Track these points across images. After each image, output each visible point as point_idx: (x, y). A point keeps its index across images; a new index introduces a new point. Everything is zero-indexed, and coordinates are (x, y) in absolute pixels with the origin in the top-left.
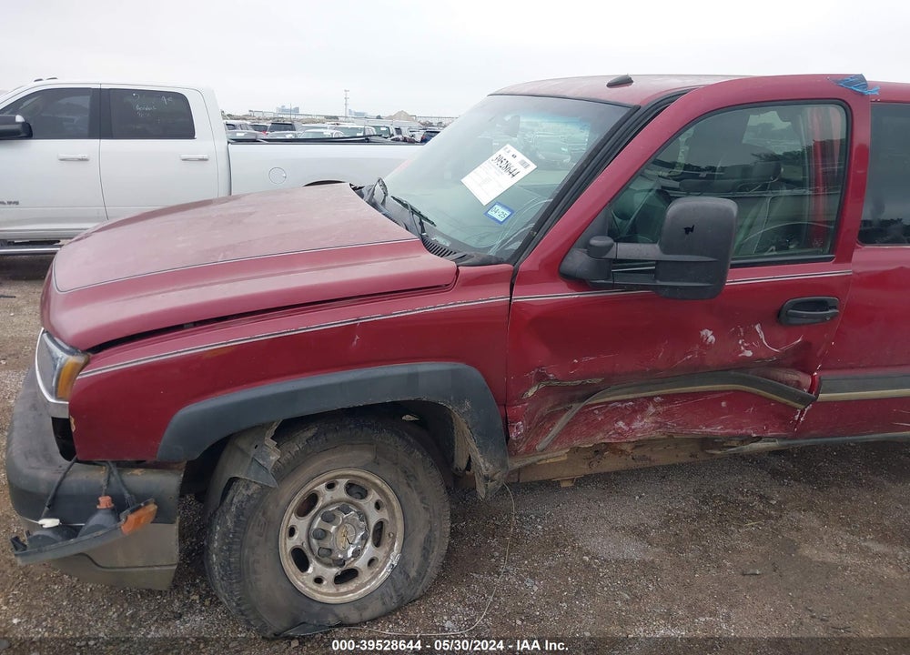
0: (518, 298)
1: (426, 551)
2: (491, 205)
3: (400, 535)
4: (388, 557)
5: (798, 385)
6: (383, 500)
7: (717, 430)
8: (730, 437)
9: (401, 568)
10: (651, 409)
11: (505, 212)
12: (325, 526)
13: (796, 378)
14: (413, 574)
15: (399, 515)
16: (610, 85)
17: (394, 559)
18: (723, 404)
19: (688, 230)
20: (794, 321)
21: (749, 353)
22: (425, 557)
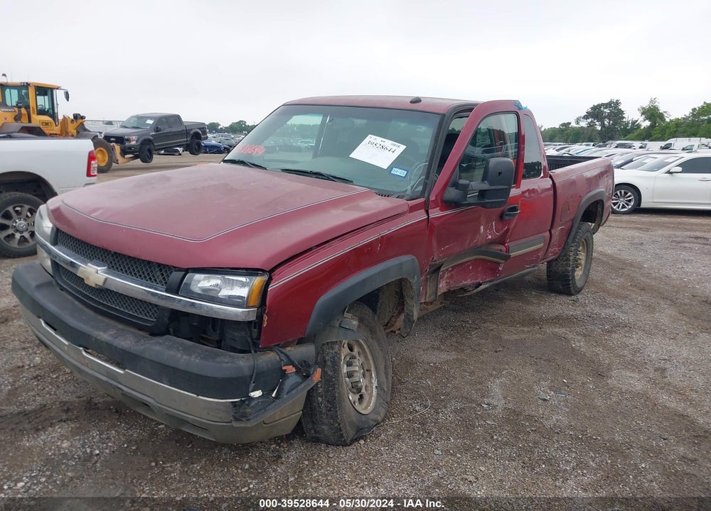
0: (431, 216)
1: (386, 374)
2: (391, 167)
3: (373, 369)
4: (371, 383)
5: (501, 250)
6: (361, 351)
7: (469, 282)
8: (470, 286)
9: (379, 387)
10: (446, 276)
11: (403, 171)
12: (351, 369)
13: (499, 248)
14: (386, 389)
15: (370, 357)
16: (412, 102)
17: (375, 384)
18: (471, 267)
19: (500, 173)
20: (507, 218)
21: (490, 237)
22: (387, 378)
